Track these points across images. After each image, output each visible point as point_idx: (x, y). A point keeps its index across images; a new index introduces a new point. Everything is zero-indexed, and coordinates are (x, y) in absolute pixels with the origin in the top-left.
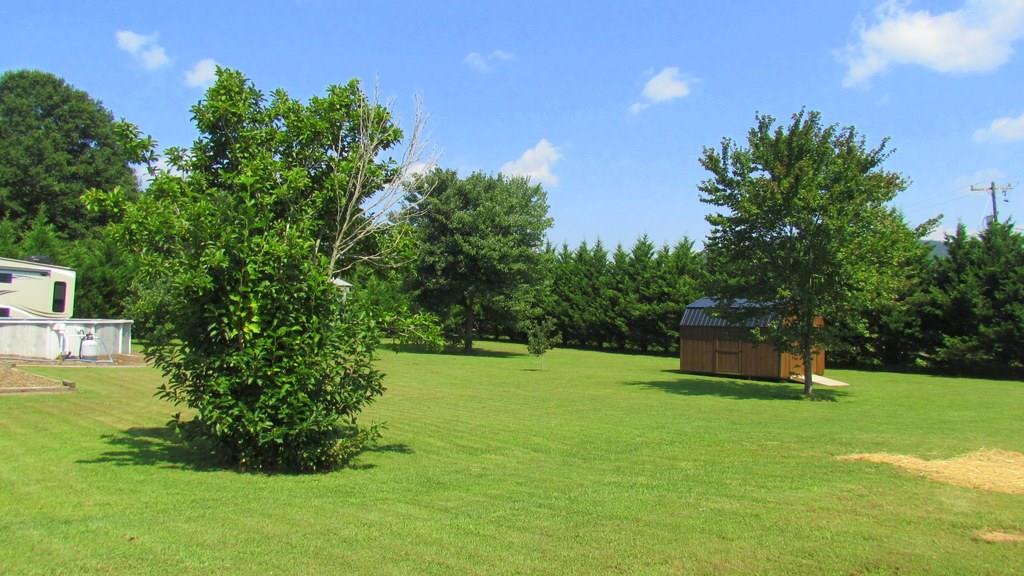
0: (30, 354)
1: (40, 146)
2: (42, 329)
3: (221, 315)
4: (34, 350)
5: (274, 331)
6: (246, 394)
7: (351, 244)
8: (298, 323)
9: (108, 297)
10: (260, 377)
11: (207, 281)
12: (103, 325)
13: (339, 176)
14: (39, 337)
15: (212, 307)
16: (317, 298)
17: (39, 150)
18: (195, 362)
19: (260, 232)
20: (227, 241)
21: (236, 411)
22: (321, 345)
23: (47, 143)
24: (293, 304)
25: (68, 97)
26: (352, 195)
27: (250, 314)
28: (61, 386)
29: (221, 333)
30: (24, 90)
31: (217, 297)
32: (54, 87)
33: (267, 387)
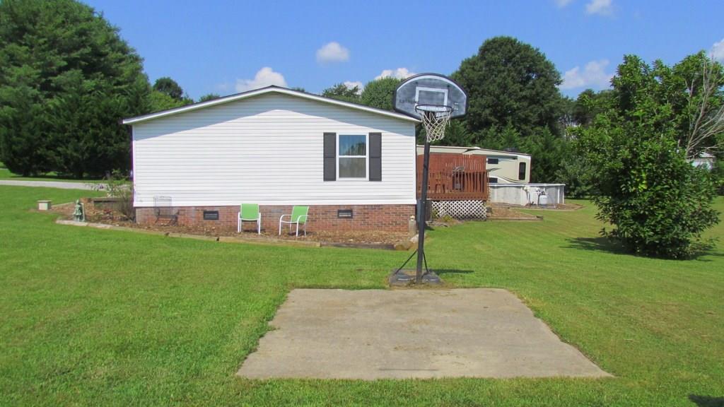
0: (513, 203)
1: (506, 82)
2: (519, 189)
3: (627, 180)
4: (515, 200)
5: (654, 188)
6: (640, 218)
7: (698, 142)
8: (667, 184)
9: (546, 170)
10: (647, 211)
11: (621, 166)
12: (549, 187)
13: (691, 106)
14: (517, 193)
15: (622, 177)
16: (678, 171)
17: (505, 84)
18: (614, 202)
19: (647, 139)
20: (630, 146)
21: (635, 227)
22: (679, 195)
23: (509, 80)
24: (664, 174)
25: (519, 49)
26: (698, 115)
27: (642, 179)
28: (536, 218)
29: (627, 189)
30: (496, 49)
31: (625, 172)
32: (512, 45)
33: (651, 215)
